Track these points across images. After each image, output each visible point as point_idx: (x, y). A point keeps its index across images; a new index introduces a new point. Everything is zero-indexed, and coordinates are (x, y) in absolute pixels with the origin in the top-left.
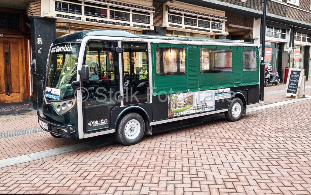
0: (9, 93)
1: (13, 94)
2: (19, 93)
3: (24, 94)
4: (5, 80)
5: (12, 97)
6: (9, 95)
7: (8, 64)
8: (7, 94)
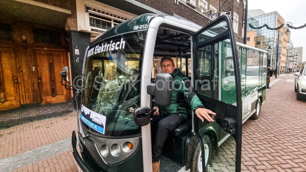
0: (54, 96)
1: (57, 96)
2: (63, 95)
3: (67, 96)
4: (50, 85)
5: (57, 98)
6: (54, 97)
7: (53, 72)
8: (53, 96)
